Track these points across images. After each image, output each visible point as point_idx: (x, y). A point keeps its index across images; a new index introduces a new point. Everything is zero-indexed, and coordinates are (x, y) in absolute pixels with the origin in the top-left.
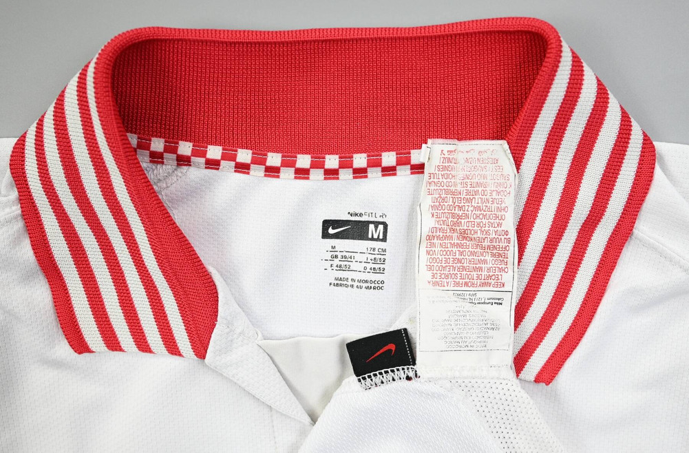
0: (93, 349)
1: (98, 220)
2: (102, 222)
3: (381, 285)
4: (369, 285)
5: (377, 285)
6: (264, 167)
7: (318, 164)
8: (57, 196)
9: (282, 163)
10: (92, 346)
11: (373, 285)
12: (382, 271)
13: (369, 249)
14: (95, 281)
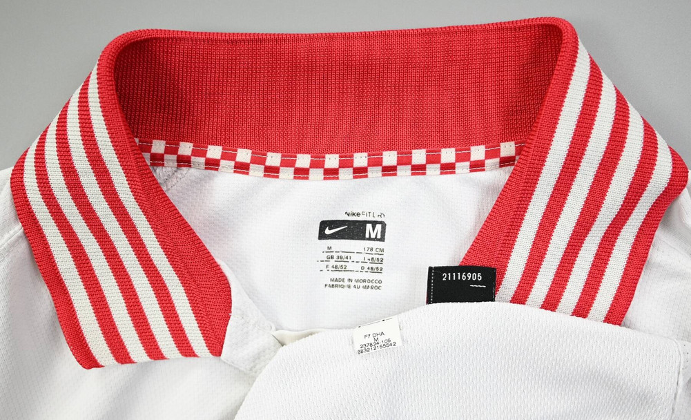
0: (102, 363)
1: (101, 225)
2: (106, 227)
3: (378, 285)
4: (367, 284)
5: (374, 285)
6: (263, 166)
7: (316, 164)
8: (58, 205)
9: (281, 162)
10: (100, 360)
11: (370, 284)
12: (380, 271)
13: (366, 249)
14: (101, 290)
